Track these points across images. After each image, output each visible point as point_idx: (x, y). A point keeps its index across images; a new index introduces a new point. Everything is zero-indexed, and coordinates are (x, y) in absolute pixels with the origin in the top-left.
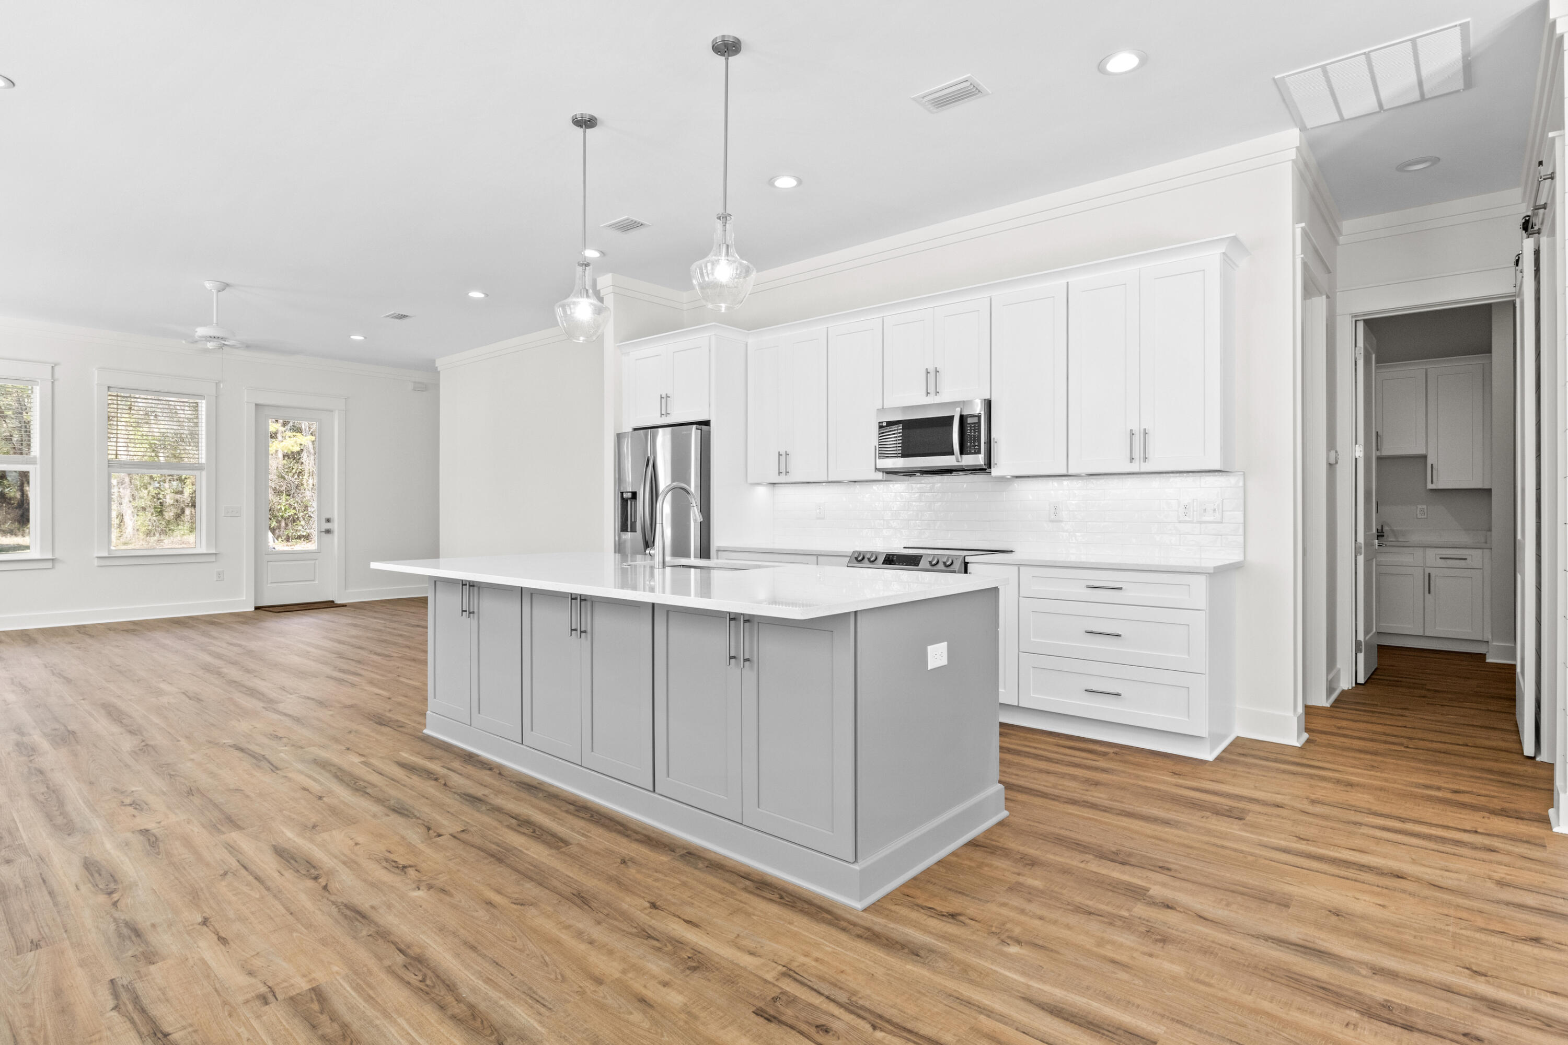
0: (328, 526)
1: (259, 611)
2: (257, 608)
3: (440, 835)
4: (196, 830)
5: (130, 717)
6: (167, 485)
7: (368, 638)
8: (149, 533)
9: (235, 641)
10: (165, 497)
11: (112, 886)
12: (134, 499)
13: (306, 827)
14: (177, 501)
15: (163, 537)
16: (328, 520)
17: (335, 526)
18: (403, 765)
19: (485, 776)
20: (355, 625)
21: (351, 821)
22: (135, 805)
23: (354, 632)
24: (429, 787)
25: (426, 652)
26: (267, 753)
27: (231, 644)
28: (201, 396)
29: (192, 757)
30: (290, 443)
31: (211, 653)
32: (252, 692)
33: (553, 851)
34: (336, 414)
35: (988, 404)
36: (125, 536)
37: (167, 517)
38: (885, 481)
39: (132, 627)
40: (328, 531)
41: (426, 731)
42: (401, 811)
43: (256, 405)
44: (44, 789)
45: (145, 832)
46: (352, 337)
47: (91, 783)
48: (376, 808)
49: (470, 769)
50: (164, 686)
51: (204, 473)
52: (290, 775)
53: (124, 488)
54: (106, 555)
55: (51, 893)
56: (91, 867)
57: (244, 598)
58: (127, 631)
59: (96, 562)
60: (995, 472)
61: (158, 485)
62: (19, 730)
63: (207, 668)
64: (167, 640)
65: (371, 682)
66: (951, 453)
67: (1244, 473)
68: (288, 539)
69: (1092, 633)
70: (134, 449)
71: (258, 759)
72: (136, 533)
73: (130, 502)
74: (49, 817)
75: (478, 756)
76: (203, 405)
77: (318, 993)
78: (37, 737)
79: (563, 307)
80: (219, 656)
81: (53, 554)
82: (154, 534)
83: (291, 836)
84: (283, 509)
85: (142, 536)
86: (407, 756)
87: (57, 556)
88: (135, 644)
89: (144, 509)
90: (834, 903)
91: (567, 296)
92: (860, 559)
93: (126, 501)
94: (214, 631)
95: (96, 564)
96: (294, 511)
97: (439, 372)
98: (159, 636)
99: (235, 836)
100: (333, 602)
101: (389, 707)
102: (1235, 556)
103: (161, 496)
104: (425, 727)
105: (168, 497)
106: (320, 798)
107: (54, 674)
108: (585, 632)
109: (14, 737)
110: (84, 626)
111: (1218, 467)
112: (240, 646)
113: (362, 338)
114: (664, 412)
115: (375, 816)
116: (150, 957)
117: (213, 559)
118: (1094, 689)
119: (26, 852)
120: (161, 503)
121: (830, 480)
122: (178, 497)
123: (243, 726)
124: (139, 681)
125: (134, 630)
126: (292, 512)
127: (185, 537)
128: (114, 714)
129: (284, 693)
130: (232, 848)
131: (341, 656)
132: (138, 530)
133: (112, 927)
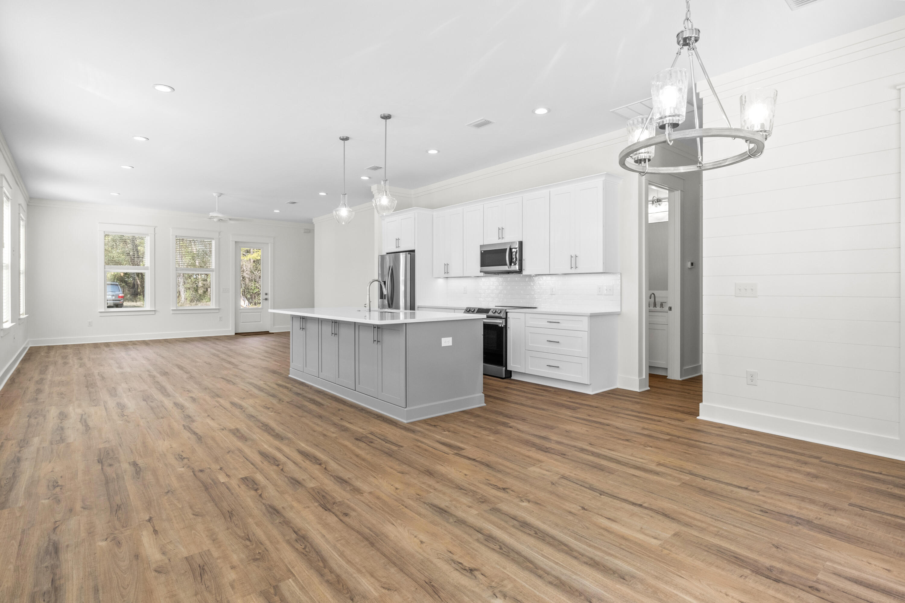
0: (266, 297)
1: (236, 335)
2: (236, 334)
3: (283, 402)
4: (207, 397)
5: (186, 368)
6: (199, 277)
7: (279, 346)
8: (192, 301)
9: (226, 346)
10: (198, 282)
11: (182, 408)
12: (185, 284)
13: (241, 398)
14: (204, 285)
15: (198, 303)
16: (266, 294)
17: (269, 297)
18: (278, 385)
19: (305, 388)
20: (275, 341)
21: (256, 397)
22: (188, 391)
23: (274, 343)
24: (285, 391)
25: (289, 344)
26: (232, 380)
27: (224, 347)
28: (213, 239)
29: (207, 380)
30: (255, 256)
31: (216, 350)
32: (230, 363)
33: (318, 407)
34: (270, 245)
35: (521, 243)
36: (181, 302)
37: (200, 293)
38: (485, 276)
39: (185, 340)
40: (266, 299)
41: (290, 376)
42: (273, 396)
43: (236, 242)
44: (159, 386)
45: (192, 397)
46: (275, 211)
47: (174, 385)
48: (265, 395)
49: (301, 387)
50: (198, 360)
51: (214, 273)
52: (239, 386)
53: (180, 279)
54: (175, 309)
55: (165, 409)
56: (176, 404)
57: (231, 329)
58: (184, 341)
59: (171, 312)
60: (524, 273)
61: (195, 277)
62: (148, 371)
63: (214, 355)
64: (200, 345)
65: (275, 361)
66: (506, 265)
67: (621, 273)
68: (255, 304)
69: (550, 341)
70: (185, 259)
71: (228, 381)
72: (186, 300)
73: (183, 285)
74: (162, 393)
75: (305, 383)
76: (213, 242)
77: (237, 430)
78: (155, 373)
79: (336, 211)
80: (218, 351)
81: (155, 308)
82: (194, 301)
83: (236, 400)
84: (253, 289)
85: (188, 302)
86: (280, 382)
87: (156, 309)
88: (187, 346)
89: (189, 289)
90: (399, 421)
91: (337, 207)
92: (468, 310)
93: (181, 284)
94: (218, 342)
95: (171, 313)
96: (258, 290)
97: (314, 225)
98: (196, 343)
99: (219, 399)
100: (268, 332)
101: (279, 368)
102: (617, 309)
103: (197, 282)
104: (289, 374)
105: (200, 283)
106: (248, 392)
107: (158, 355)
108: (336, 334)
109: (147, 373)
110: (167, 339)
111: (602, 271)
112: (227, 347)
113: (279, 211)
114: (397, 246)
115: (264, 396)
116: (193, 421)
117: (217, 311)
118: (551, 365)
119: (157, 400)
120: (197, 286)
121: (464, 276)
122: (205, 282)
123: (225, 372)
124: (188, 358)
125: (186, 341)
126: (257, 290)
127: (208, 303)
128: (181, 368)
129: (242, 363)
130: (218, 402)
131: (266, 352)
132: (186, 299)
133: (183, 416)
